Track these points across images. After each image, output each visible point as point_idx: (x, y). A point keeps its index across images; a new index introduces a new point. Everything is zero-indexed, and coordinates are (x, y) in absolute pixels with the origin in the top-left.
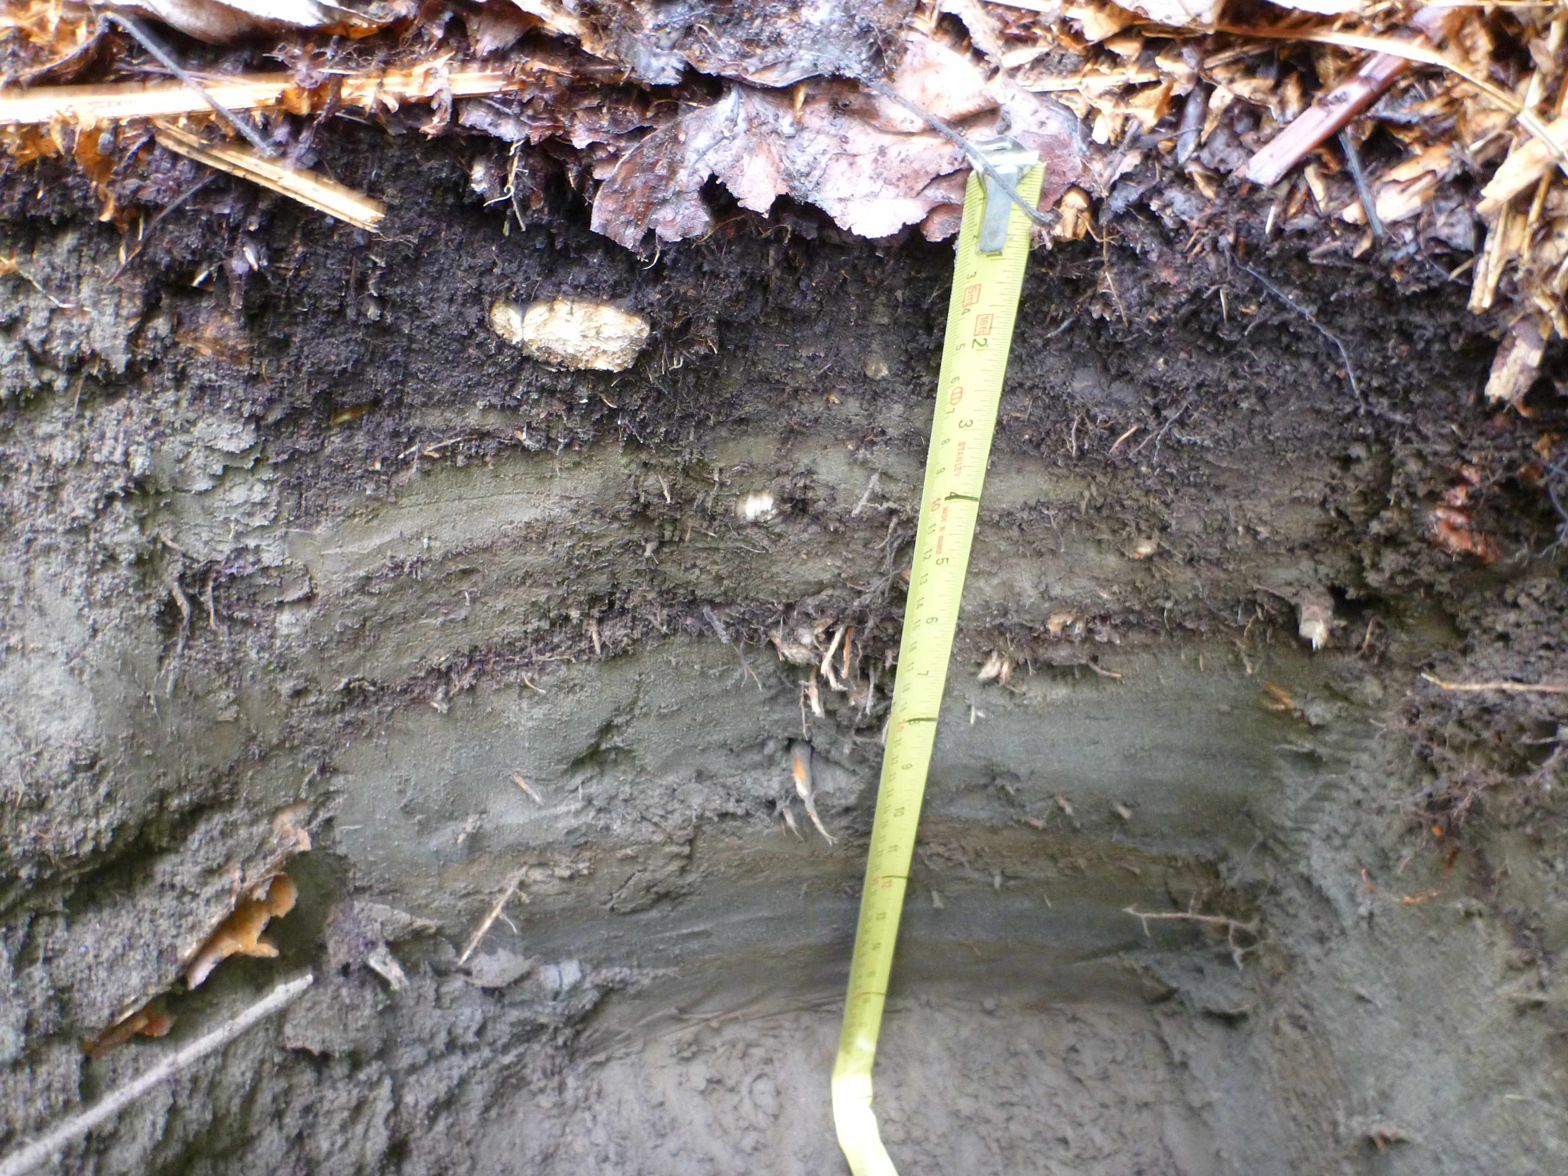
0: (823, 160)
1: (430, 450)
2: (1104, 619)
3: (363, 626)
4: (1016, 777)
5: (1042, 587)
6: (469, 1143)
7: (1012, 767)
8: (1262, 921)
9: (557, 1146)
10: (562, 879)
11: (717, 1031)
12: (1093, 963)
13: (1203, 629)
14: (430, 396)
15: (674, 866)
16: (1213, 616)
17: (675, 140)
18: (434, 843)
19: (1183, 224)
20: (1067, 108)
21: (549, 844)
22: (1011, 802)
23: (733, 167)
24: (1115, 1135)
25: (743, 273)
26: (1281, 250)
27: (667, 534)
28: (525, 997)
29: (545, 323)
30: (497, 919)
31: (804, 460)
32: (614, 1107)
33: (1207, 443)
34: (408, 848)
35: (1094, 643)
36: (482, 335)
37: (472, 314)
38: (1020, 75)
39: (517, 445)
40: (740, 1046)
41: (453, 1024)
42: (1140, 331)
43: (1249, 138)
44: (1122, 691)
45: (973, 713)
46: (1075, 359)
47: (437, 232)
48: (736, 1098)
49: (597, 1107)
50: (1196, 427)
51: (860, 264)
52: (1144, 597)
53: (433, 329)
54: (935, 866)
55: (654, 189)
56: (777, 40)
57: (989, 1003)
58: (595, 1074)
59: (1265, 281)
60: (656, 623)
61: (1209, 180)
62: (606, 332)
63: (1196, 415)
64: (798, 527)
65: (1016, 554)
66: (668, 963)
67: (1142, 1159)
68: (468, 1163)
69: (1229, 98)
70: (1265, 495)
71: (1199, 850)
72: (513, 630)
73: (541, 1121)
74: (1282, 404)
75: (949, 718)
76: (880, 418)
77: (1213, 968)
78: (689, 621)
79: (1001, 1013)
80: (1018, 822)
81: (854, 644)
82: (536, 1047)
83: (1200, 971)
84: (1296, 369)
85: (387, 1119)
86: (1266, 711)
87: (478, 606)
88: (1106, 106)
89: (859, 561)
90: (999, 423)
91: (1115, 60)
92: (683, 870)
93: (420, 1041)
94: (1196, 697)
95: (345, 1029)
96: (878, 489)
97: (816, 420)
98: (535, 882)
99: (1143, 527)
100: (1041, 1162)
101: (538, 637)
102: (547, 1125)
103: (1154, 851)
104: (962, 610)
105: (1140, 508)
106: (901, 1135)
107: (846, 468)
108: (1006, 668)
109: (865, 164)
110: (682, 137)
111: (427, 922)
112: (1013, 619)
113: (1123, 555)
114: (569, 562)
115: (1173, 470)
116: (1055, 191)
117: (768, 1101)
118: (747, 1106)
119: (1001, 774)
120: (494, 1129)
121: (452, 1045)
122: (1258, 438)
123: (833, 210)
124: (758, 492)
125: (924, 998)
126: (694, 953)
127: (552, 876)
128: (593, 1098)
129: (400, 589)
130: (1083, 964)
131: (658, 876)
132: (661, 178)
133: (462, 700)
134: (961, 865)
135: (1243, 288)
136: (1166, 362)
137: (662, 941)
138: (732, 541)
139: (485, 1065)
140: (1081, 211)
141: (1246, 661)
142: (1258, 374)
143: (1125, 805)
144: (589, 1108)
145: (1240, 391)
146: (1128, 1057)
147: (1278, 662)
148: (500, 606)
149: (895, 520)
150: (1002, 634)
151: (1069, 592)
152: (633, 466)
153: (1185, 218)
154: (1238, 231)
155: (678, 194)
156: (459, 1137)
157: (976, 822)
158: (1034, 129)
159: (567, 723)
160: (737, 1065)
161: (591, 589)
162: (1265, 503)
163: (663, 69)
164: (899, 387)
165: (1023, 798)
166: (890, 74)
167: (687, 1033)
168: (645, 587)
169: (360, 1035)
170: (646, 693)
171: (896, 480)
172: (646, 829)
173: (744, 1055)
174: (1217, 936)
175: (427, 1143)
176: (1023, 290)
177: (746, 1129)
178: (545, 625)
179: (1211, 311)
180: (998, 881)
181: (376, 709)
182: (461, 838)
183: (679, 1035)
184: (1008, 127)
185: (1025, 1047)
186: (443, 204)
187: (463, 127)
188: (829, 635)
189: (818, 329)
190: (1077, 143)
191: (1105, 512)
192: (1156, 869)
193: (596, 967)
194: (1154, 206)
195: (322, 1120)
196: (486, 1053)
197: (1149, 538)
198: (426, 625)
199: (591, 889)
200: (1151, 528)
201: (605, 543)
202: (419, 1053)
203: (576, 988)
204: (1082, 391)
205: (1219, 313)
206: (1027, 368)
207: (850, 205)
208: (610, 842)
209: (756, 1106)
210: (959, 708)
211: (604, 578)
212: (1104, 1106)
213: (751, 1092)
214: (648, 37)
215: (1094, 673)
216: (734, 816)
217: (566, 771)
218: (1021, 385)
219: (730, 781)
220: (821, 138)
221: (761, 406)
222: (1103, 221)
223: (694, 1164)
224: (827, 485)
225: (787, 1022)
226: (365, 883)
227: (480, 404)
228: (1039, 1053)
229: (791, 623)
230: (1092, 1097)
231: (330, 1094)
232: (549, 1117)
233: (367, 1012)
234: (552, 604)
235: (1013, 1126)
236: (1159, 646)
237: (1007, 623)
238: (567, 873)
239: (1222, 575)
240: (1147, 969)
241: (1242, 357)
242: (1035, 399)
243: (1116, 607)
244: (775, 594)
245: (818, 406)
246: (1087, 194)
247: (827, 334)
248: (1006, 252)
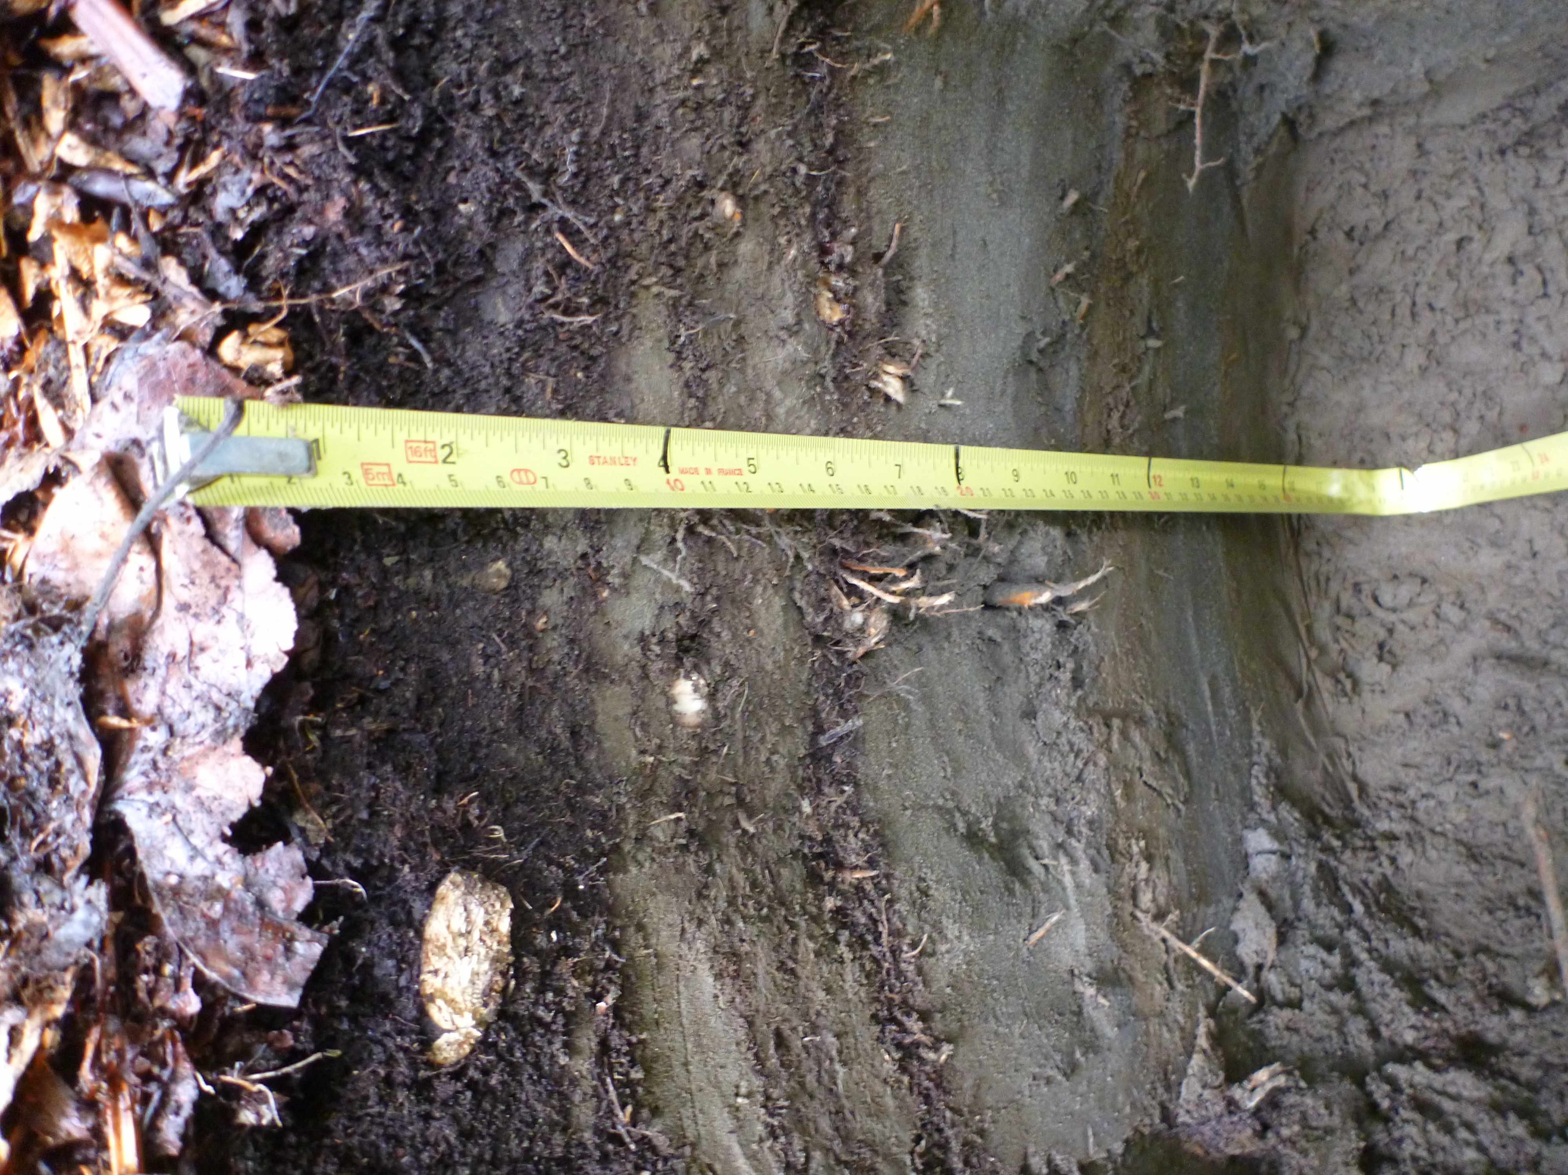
0: (198, 687)
1: (624, 1116)
2: (824, 250)
3: (846, 1164)
4: (1030, 335)
5: (783, 334)
6: (1458, 955)
7: (1017, 343)
8: (1206, 17)
9: (1459, 842)
10: (1150, 869)
11: (1323, 650)
12: (1248, 216)
13: (834, 122)
14: (553, 1125)
15: (1136, 735)
16: (817, 109)
17: (176, 891)
18: (1110, 1031)
19: (260, 192)
20: (108, 360)
21: (1110, 891)
22: (1059, 341)
23: (210, 812)
24: (1455, 182)
25: (370, 766)
26: (281, 55)
27: (728, 801)
28: (1287, 894)
29: (451, 1002)
30: (1198, 951)
31: (627, 649)
32: (1412, 772)
33: (575, 136)
34: (1115, 1061)
35: (856, 260)
36: (472, 1073)
37: (444, 1089)
38: (71, 424)
39: (616, 1010)
40: (1340, 620)
41: (1320, 982)
42: (416, 243)
43: (130, 106)
44: (918, 218)
45: (949, 402)
46: (468, 322)
47: (334, 1148)
48: (1400, 627)
49: (1412, 793)
50: (553, 153)
51: (350, 615)
52: (793, 201)
53: (467, 1135)
54: (1137, 420)
55: (242, 916)
56: (48, 748)
57: (1293, 333)
58: (1372, 791)
59: (330, 73)
60: (840, 800)
61: (198, 159)
62: (459, 924)
63: (536, 156)
64: (715, 644)
65: (742, 371)
66: (1247, 720)
67: (1485, 149)
68: (1482, 957)
69: (70, 139)
70: (648, 52)
71: (1117, 101)
72: (851, 973)
73: (1428, 860)
74: (514, 37)
75: (954, 429)
76: (564, 563)
77: (1260, 75)
78: (837, 759)
79: (1304, 319)
80: (1083, 327)
81: (861, 560)
82: (1343, 870)
83: (1262, 88)
84: (462, 21)
85: (1436, 1069)
86: (941, 30)
87: (821, 1022)
88: (99, 309)
89: (757, 564)
90: (562, 414)
91: (45, 296)
92: (1141, 722)
93: (1341, 1029)
94: (926, 120)
95: (1329, 1131)
96: (659, 555)
97: (572, 641)
98: (1154, 900)
99: (697, 212)
100: (1485, 269)
101: (860, 943)
102: (1433, 854)
103: (1119, 156)
104: (815, 433)
105: (673, 218)
106: (1448, 436)
107: (634, 596)
108: (891, 369)
109: (203, 630)
110: (173, 880)
111: (1202, 1030)
112: (827, 367)
113: (737, 234)
114: (766, 919)
115: (615, 180)
116: (218, 376)
117: (1406, 591)
118: (1411, 616)
119: (1025, 354)
120: (1441, 921)
121: (1347, 984)
122: (565, 68)
123: (261, 676)
124: (671, 701)
125: (1285, 409)
126: (1234, 691)
127: (1147, 881)
128: (1401, 798)
129: (801, 1123)
130: (1250, 227)
131: (1147, 753)
132: (226, 908)
133: (938, 1024)
134: (1133, 389)
135: (345, 105)
136: (465, 201)
137: (1221, 734)
138: (736, 723)
139: (1367, 937)
140: (245, 336)
141: (876, 61)
142: (471, 74)
143: (1062, 198)
144: (1413, 802)
145: (497, 97)
146: (1361, 169)
147: (878, 18)
148: (821, 995)
149: (701, 529)
150: (847, 378)
151: (789, 299)
152: (640, 857)
153: (250, 190)
154: (259, 119)
155: (247, 885)
156: (1452, 970)
157: (1082, 378)
158: (133, 407)
159: (965, 893)
160: (1361, 625)
161: (799, 886)
162: (657, 51)
163: (89, 902)
164: (521, 545)
165: (1055, 327)
166: (76, 605)
167: (1325, 684)
168: (795, 819)
169: (1337, 1112)
170: (927, 797)
171: (648, 532)
172: (1091, 774)
173: (1350, 616)
174: (1222, 69)
175: (1461, 1014)
176: (371, 404)
177: (1438, 616)
178: (844, 936)
179: (383, 147)
180: (1153, 343)
181: (949, 1133)
182: (1102, 1001)
183: (1326, 695)
184: (136, 442)
185: (1344, 288)
186: (298, 1146)
187: (182, 1151)
188: (852, 591)
189: (446, 657)
190: (150, 348)
191: (681, 262)
192: (1141, 151)
193: (1252, 806)
194: (238, 234)
195: (1440, 1157)
196: (1352, 935)
197: (713, 202)
198: (846, 1083)
199: (1162, 832)
200: (699, 201)
201: (740, 878)
202: (1356, 1026)
203: (1278, 834)
204: (513, 311)
205: (384, 135)
206: (483, 385)
207: (255, 651)
208: (1108, 818)
209: (1411, 604)
210: (943, 418)
211: (785, 872)
212: (1418, 197)
213: (1394, 610)
214: (52, 917)
215: (896, 256)
216: (1078, 669)
217: (1024, 883)
218: (508, 390)
219: (1035, 679)
220: (170, 689)
221: (555, 712)
222: (256, 306)
223: (1480, 679)
224: (658, 617)
225: (1310, 567)
226: (1157, 1114)
227: (563, 1060)
228: (1352, 272)
229: (838, 636)
230: (1411, 210)
231: (1408, 1148)
232: (1424, 852)
233: (1309, 1101)
234: (817, 932)
235: (1439, 304)
236: (859, 176)
237: (832, 373)
238: (1144, 866)
239: (761, 101)
240: (1258, 151)
241: (447, 98)
242: (526, 370)
243: (808, 237)
244: (801, 661)
245: (553, 641)
246: (220, 334)
247: (452, 644)
248: (311, 435)
